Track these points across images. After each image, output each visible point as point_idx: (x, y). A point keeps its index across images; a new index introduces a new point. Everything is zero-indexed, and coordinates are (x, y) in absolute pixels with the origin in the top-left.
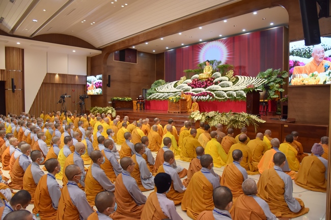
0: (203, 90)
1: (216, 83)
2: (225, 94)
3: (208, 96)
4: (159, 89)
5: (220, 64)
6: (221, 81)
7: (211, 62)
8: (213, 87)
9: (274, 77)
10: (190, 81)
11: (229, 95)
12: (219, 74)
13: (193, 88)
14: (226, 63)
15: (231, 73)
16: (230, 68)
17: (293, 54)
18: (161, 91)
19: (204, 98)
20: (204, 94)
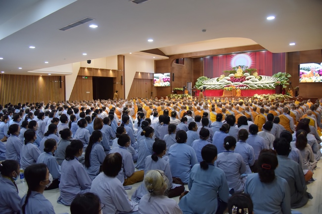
0: (241, 84)
1: (248, 80)
2: (256, 86)
3: (245, 87)
4: (205, 82)
5: (247, 68)
6: (250, 78)
7: (242, 67)
8: (246, 82)
9: (283, 77)
10: (229, 78)
11: (258, 86)
12: (248, 74)
13: (232, 82)
14: (250, 68)
15: (256, 74)
16: (255, 71)
17: (301, 69)
18: (206, 84)
19: (243, 88)
20: (242, 86)
